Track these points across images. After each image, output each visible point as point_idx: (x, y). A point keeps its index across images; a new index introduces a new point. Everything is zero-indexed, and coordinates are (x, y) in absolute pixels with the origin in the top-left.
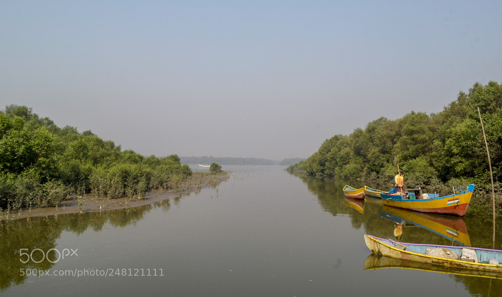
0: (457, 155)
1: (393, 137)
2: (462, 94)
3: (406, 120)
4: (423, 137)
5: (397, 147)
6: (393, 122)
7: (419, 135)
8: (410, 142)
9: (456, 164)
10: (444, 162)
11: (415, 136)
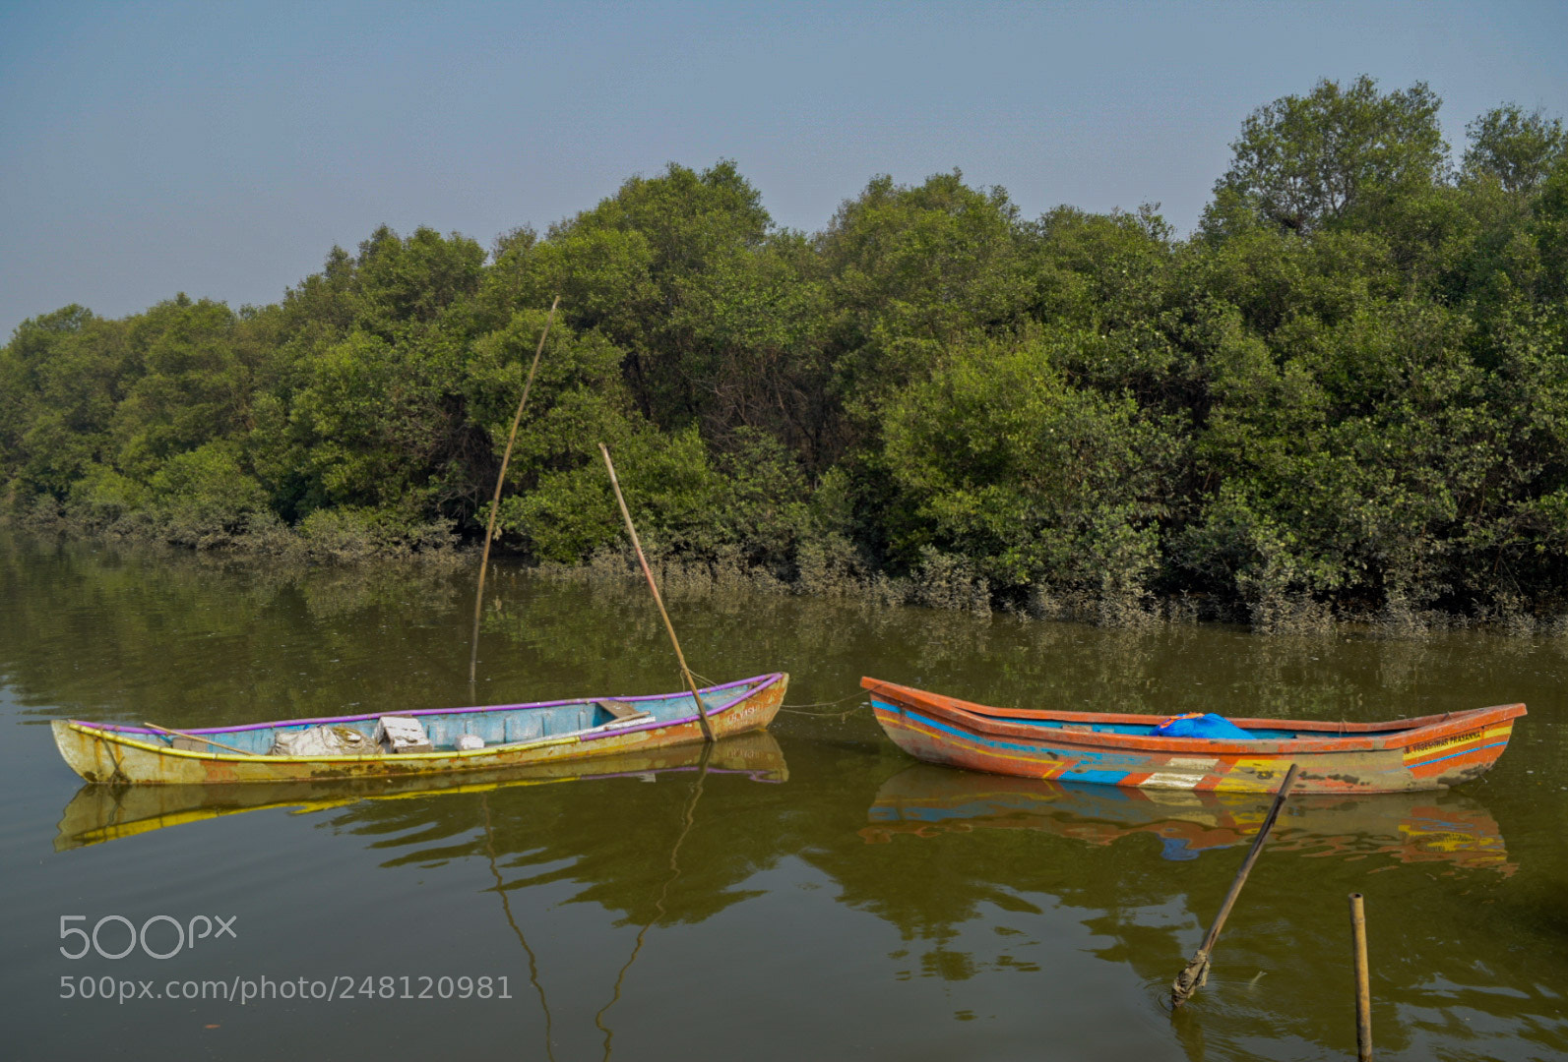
0: (327, 438)
1: (113, 375)
2: (338, 256)
3: (157, 322)
4: (217, 379)
5: (129, 411)
6: (113, 324)
7: (206, 372)
8: (176, 394)
9: (324, 467)
10: (286, 462)
11: (193, 375)
